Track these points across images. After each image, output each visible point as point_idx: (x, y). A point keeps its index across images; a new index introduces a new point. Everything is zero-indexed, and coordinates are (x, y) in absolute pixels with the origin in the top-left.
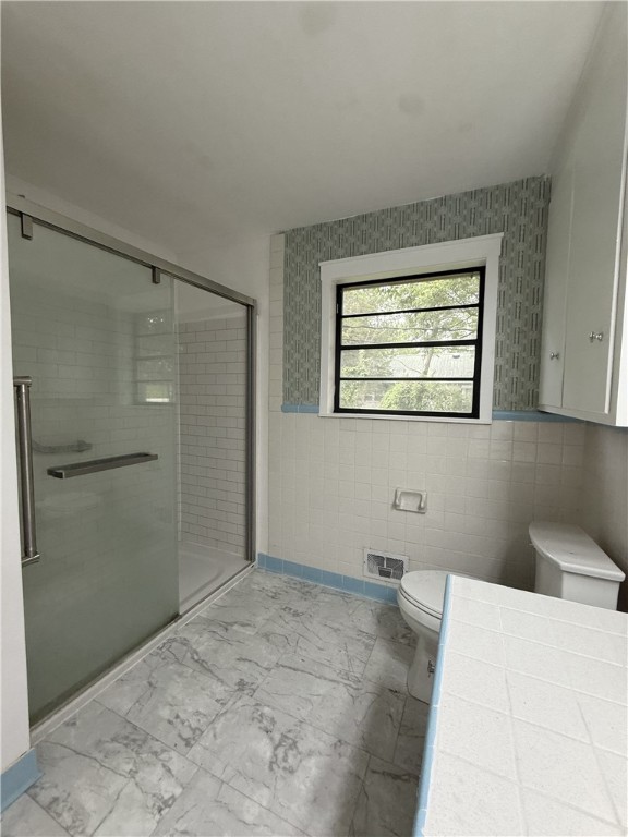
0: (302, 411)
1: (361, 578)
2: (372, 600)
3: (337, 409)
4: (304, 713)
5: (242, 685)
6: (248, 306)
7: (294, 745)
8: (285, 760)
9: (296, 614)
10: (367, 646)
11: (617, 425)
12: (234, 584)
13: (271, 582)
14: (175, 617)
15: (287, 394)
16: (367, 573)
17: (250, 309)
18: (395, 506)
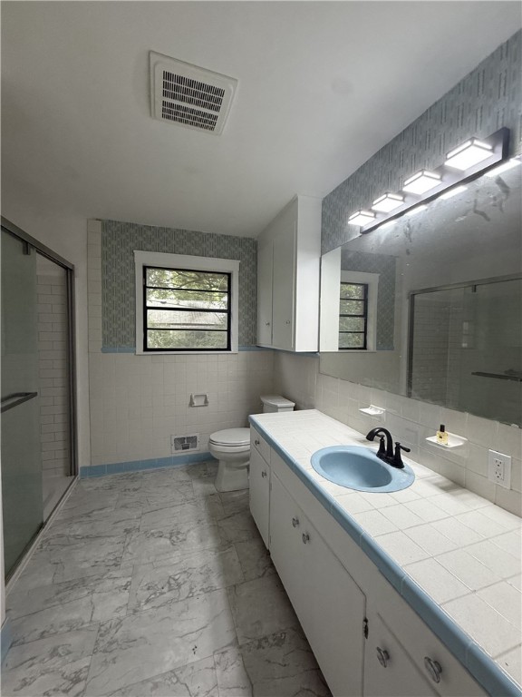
0: (120, 352)
1: (170, 455)
2: (179, 466)
3: (146, 349)
4: (175, 521)
5: (127, 531)
6: (66, 268)
7: (178, 533)
8: (178, 539)
9: (135, 490)
10: (189, 485)
11: (297, 351)
12: (69, 494)
13: (101, 482)
14: (42, 526)
15: (106, 340)
16: (174, 451)
17: (69, 271)
18: (191, 404)
